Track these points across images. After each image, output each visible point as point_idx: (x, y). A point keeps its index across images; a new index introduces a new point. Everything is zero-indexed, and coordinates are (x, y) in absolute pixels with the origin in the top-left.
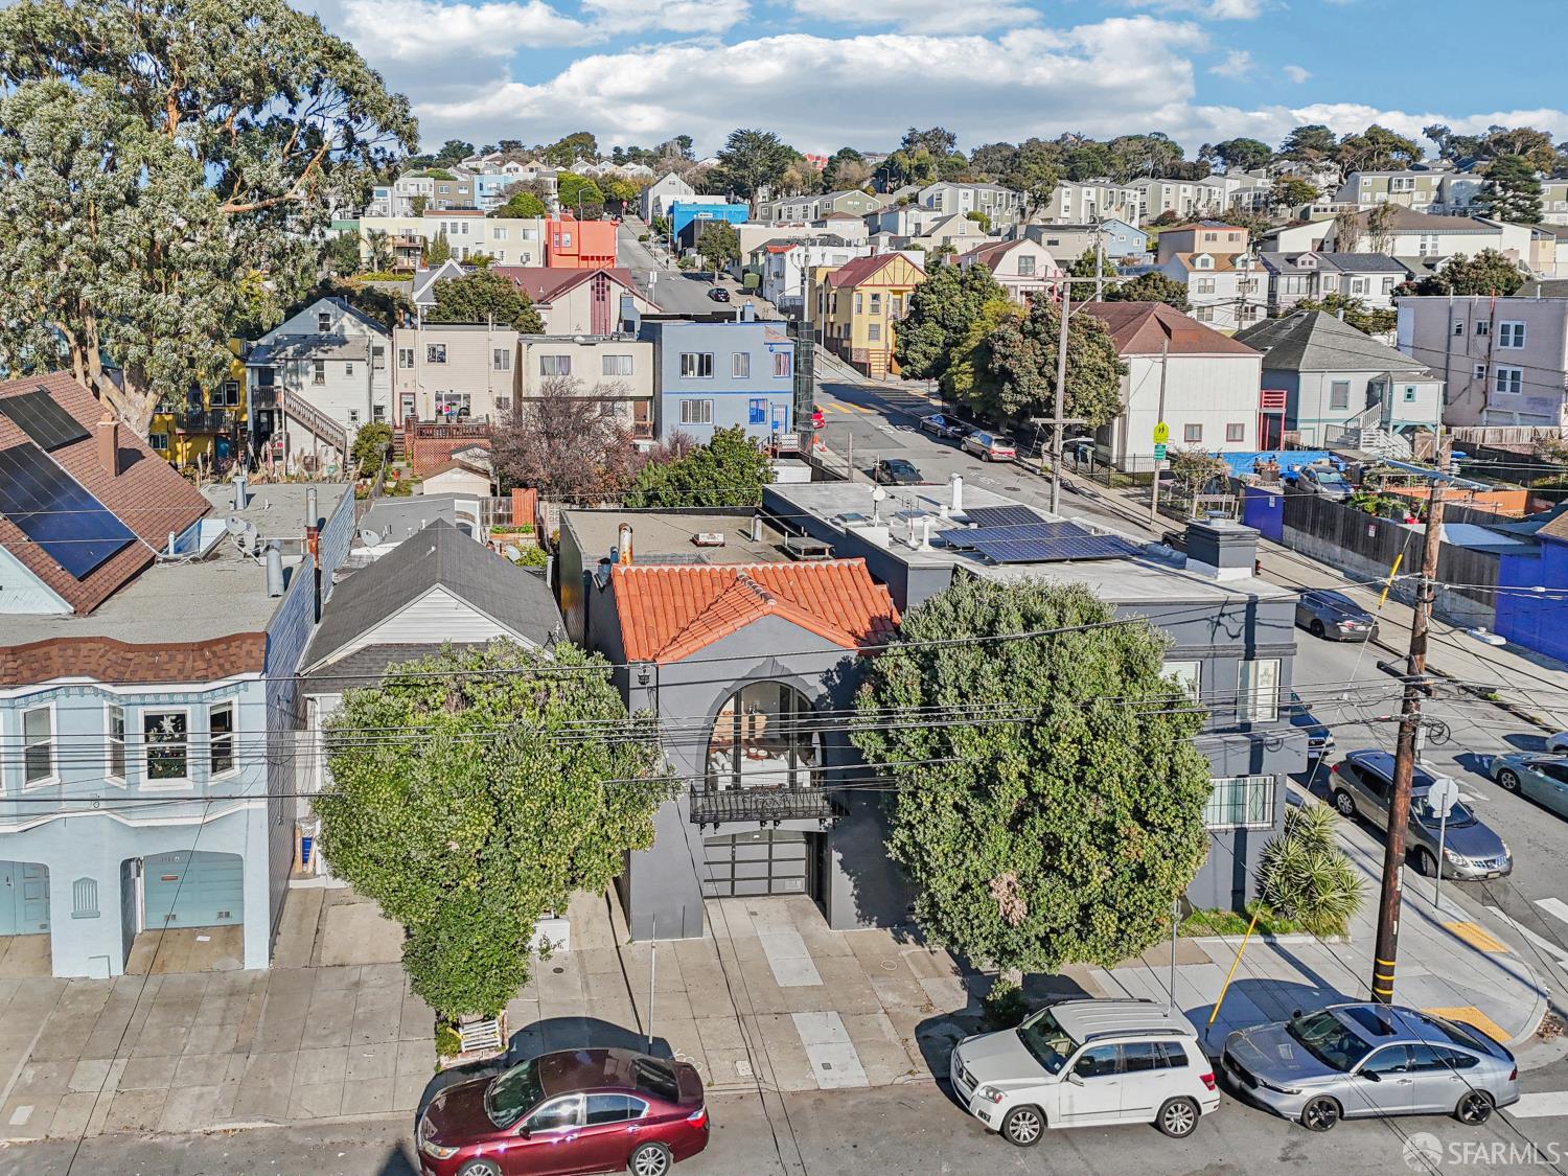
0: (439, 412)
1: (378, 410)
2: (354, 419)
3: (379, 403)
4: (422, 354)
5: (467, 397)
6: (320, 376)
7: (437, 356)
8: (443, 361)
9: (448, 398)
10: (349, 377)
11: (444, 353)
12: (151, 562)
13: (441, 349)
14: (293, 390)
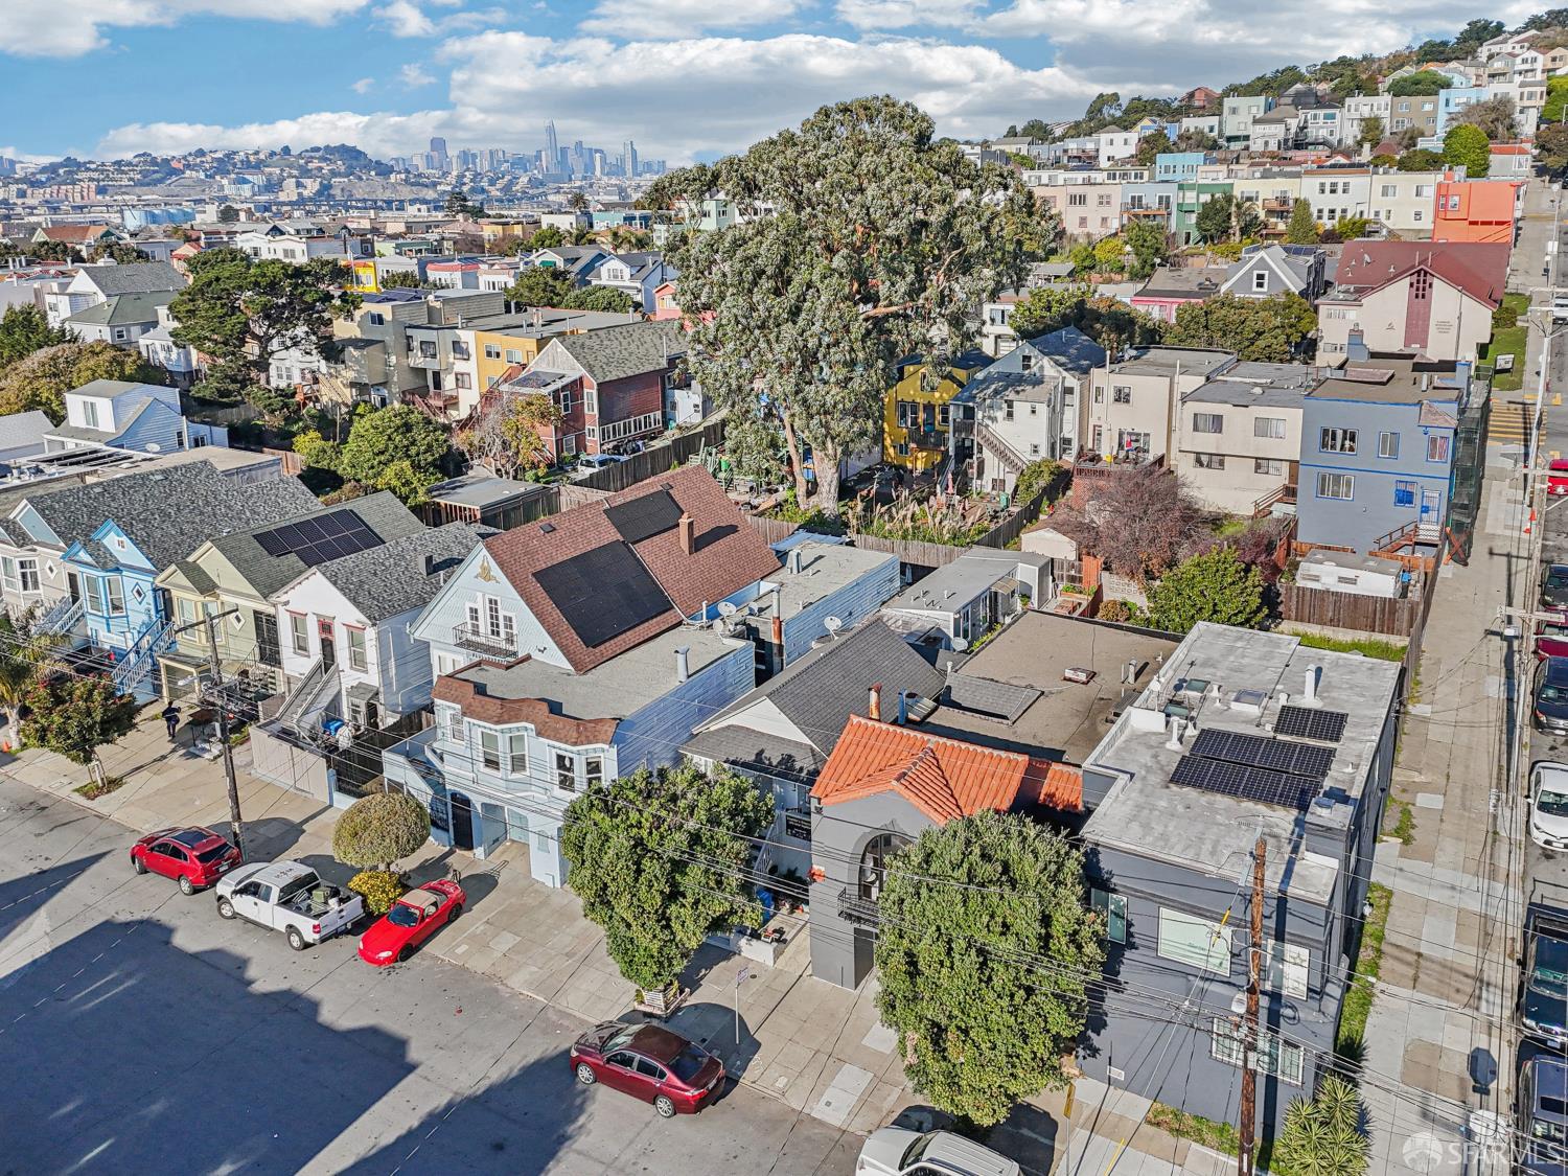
0: (1120, 445)
1: (1067, 441)
2: (1035, 451)
3: (1067, 436)
4: (1110, 394)
5: (1147, 435)
6: (1010, 415)
7: (1122, 397)
8: (1128, 401)
9: (1130, 434)
10: (1032, 416)
11: (1128, 395)
12: (680, 624)
13: (1127, 391)
14: (989, 422)
